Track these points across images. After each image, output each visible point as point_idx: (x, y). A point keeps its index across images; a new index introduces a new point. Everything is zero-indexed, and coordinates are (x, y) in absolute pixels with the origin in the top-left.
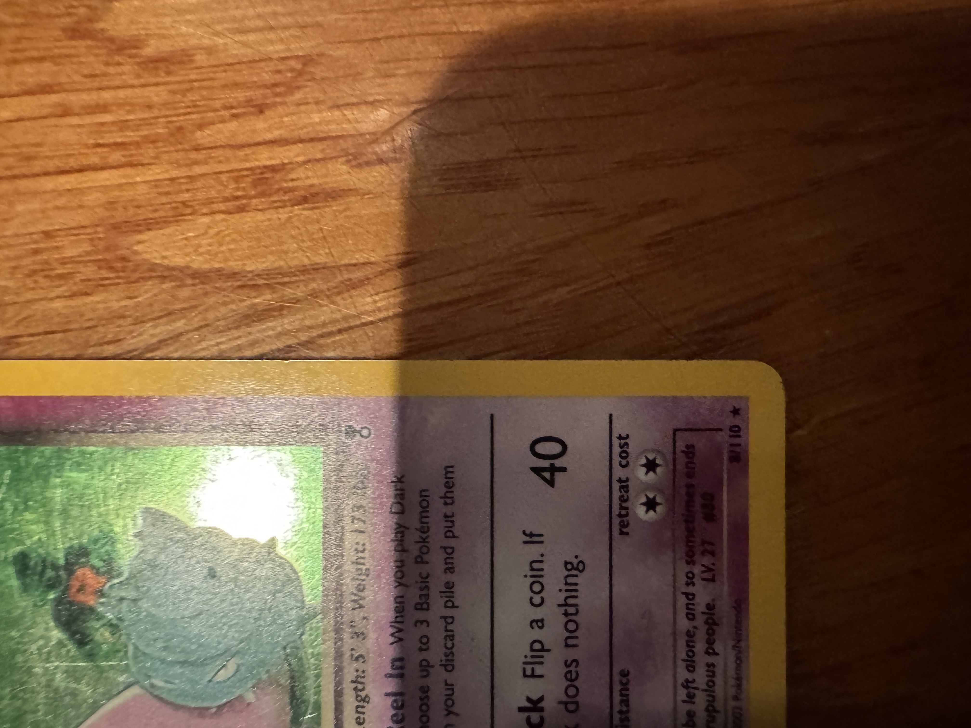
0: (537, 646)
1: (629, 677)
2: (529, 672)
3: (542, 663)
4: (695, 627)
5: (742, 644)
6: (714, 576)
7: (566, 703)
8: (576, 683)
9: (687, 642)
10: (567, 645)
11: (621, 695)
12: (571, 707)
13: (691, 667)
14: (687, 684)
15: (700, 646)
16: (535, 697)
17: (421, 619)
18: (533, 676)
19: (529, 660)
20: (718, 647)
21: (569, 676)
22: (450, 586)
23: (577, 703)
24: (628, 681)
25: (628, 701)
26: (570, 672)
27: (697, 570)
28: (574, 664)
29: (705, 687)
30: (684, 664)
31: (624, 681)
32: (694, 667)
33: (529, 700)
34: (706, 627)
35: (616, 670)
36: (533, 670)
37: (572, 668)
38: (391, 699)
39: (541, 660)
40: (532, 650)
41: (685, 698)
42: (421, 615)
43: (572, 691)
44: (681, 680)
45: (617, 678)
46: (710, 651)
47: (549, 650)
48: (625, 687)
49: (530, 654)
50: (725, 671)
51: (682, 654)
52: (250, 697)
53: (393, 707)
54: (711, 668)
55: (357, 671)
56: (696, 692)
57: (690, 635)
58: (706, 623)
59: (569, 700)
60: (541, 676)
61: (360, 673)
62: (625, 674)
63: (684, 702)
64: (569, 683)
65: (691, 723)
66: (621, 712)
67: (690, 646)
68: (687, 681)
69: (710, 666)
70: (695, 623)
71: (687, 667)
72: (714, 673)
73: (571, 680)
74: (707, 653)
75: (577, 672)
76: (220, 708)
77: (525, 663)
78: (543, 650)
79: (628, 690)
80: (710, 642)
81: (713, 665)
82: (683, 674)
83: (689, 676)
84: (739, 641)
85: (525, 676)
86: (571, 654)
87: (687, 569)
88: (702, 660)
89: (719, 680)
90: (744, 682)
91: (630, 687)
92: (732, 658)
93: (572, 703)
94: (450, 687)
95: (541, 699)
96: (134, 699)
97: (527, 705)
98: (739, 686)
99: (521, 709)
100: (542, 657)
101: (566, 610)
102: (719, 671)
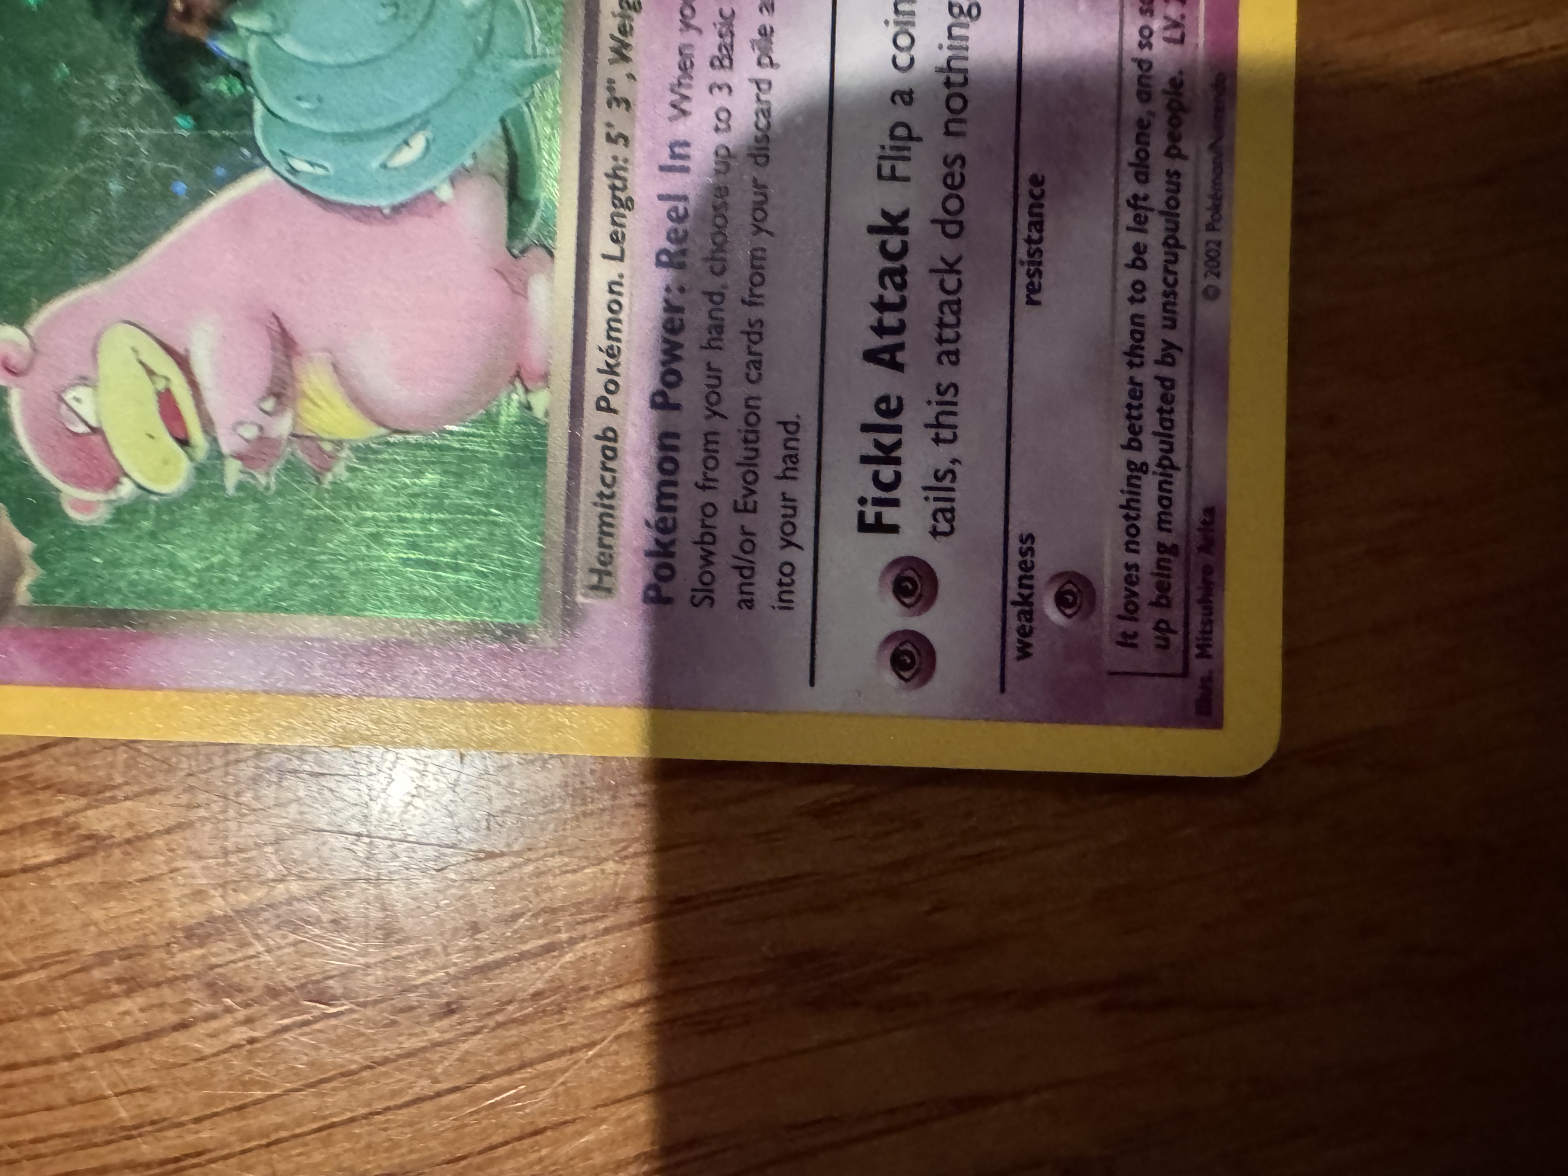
0: (901, 132)
1: (1044, 187)
2: (886, 171)
3: (908, 159)
4: (1151, 113)
5: (1225, 142)
6: (1183, 36)
7: (943, 223)
8: (962, 193)
9: (1138, 136)
10: (948, 133)
11: (1031, 214)
12: (953, 229)
13: (1142, 174)
14: (1135, 202)
15: (1158, 143)
16: (895, 211)
17: (719, 82)
18: (893, 177)
19: (888, 152)
20: (1186, 146)
21: (949, 181)
22: (766, 33)
23: (960, 224)
24: (1043, 193)
25: (1041, 223)
26: (952, 175)
27: (1157, 24)
28: (959, 162)
29: (1163, 207)
30: (1131, 171)
31: (1037, 191)
32: (1147, 175)
33: (885, 214)
34: (1169, 114)
35: (1026, 172)
36: (893, 168)
37: (957, 168)
38: (667, 205)
39: (906, 153)
40: (892, 137)
41: (1132, 224)
42: (720, 76)
43: (953, 205)
44: (1126, 194)
45: (1025, 187)
46: (1175, 152)
47: (919, 139)
48: (1037, 201)
49: (888, 142)
50: (1197, 187)
51: (1129, 154)
52: (445, 193)
53: (669, 217)
54: (1174, 179)
55: (615, 158)
56: (1149, 214)
57: (1143, 126)
58: (1169, 106)
59: (948, 217)
60: (907, 179)
61: (621, 163)
62: (1037, 181)
63: (1129, 229)
64: (949, 191)
65: (1139, 263)
66: (1029, 241)
67: (1142, 139)
68: (1135, 197)
69: (1173, 176)
70: (1150, 107)
71: (1136, 175)
72: (1178, 185)
73: (951, 187)
74: (1168, 154)
75: (963, 177)
76: (397, 209)
77: (881, 158)
78: (910, 138)
79: (1041, 206)
80: (1174, 138)
81: (1177, 174)
82: (1130, 187)
83: (1141, 191)
84: (1220, 138)
85: (880, 176)
86: (953, 147)
87: (1141, 22)
88: (1159, 164)
89: (1185, 196)
90: (1225, 205)
91: (1046, 202)
92: (1207, 167)
93: (951, 222)
94: (760, 188)
95: (905, 214)
96: (262, 189)
97: (883, 222)
98: (1216, 208)
99: (873, 230)
100: (909, 149)
101: (948, 79)
102: (1187, 183)
